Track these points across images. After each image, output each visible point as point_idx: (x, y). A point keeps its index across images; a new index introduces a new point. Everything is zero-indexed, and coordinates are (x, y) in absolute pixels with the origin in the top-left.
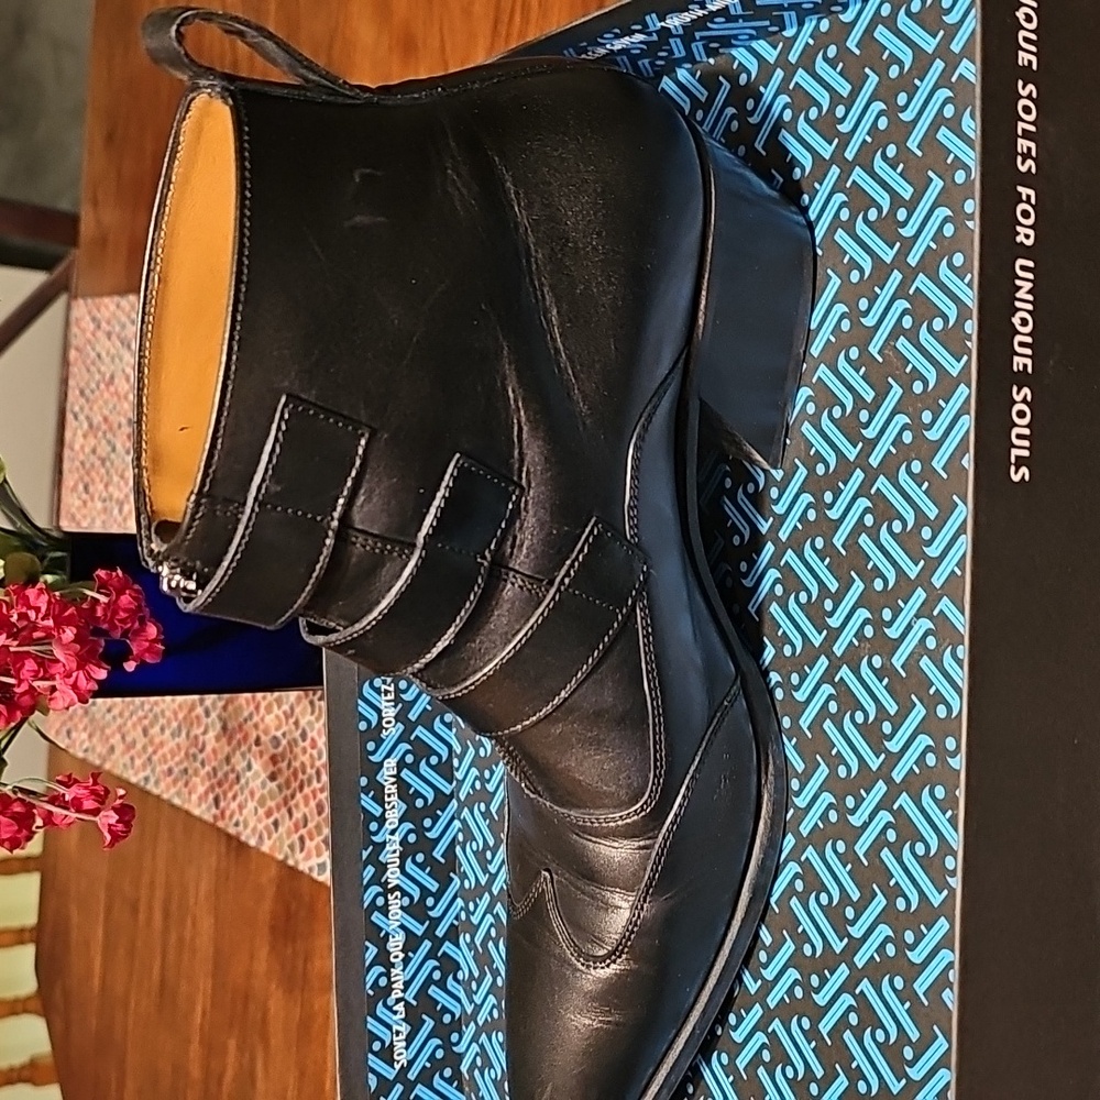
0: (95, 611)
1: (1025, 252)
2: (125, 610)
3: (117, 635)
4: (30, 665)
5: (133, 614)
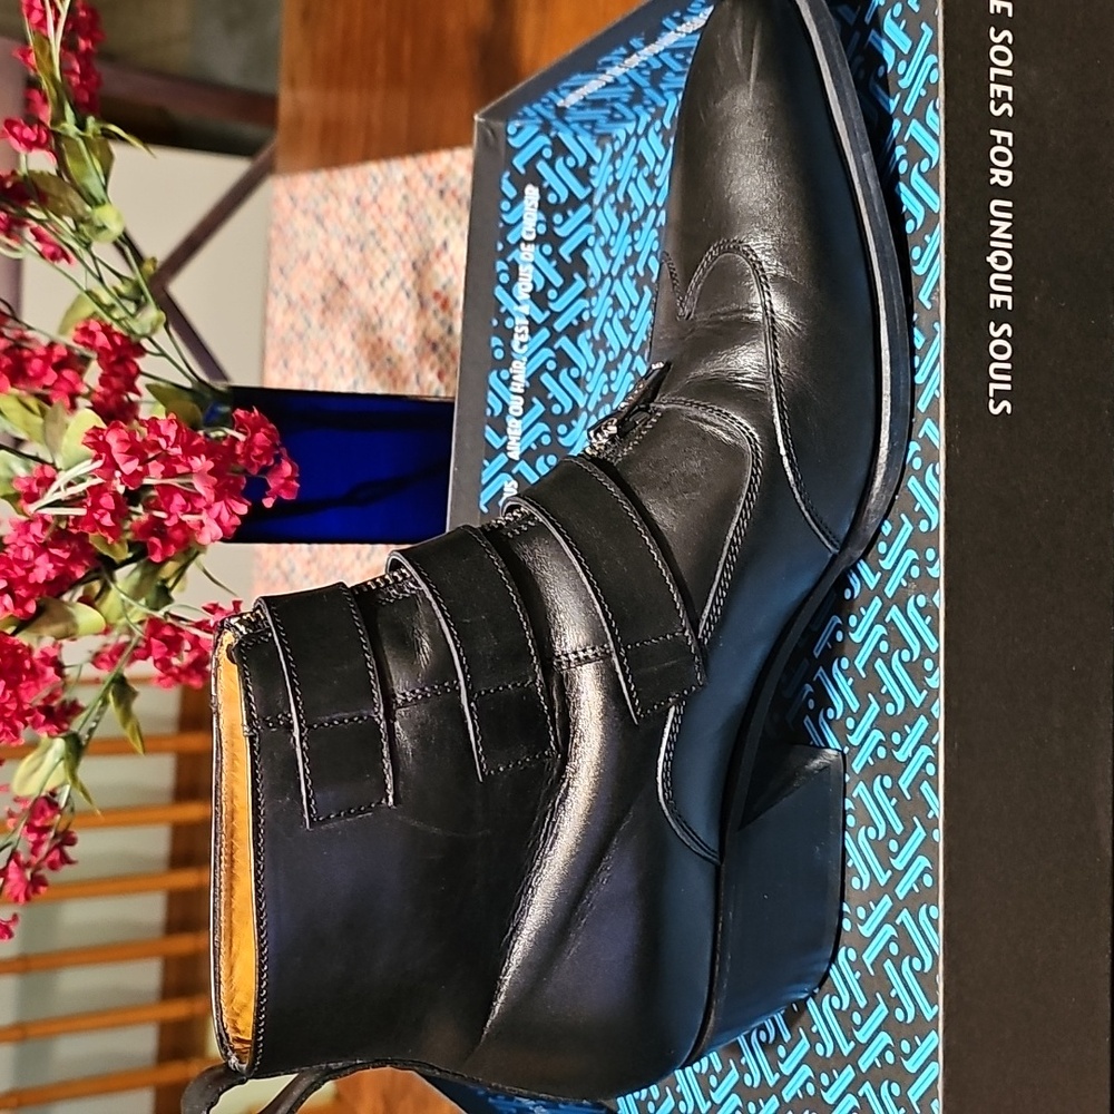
0: (234, 448)
1: (1001, 192)
2: (260, 448)
3: (254, 472)
4: (178, 500)
5: (267, 452)
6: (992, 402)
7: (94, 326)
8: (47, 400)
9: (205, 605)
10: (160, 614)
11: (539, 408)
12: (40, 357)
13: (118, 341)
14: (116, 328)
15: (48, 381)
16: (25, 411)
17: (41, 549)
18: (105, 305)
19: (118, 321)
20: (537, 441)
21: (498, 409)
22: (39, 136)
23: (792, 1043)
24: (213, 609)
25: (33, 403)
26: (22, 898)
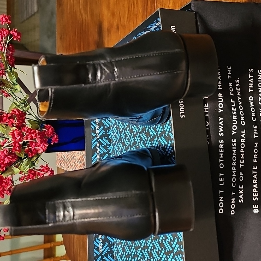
0: (45, 133)
2: (50, 132)
3: (49, 137)
4: (34, 144)
5: (52, 133)
6: (181, 116)
7: (15, 110)
8: (7, 125)
9: (40, 166)
10: (31, 168)
11: (102, 127)
12: (5, 116)
13: (20, 112)
14: (20, 109)
15: (7, 121)
16: (2, 128)
17: (6, 156)
18: (18, 105)
19: (21, 108)
20: (103, 134)
21: (94, 128)
22: (2, 72)
23: (161, 251)
24: (42, 166)
25: (4, 126)
26: (6, 231)
